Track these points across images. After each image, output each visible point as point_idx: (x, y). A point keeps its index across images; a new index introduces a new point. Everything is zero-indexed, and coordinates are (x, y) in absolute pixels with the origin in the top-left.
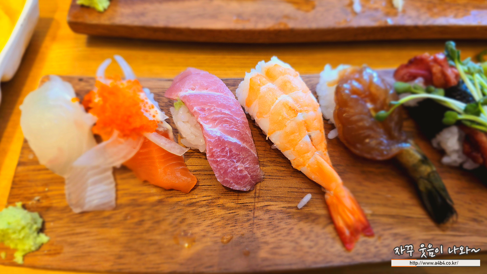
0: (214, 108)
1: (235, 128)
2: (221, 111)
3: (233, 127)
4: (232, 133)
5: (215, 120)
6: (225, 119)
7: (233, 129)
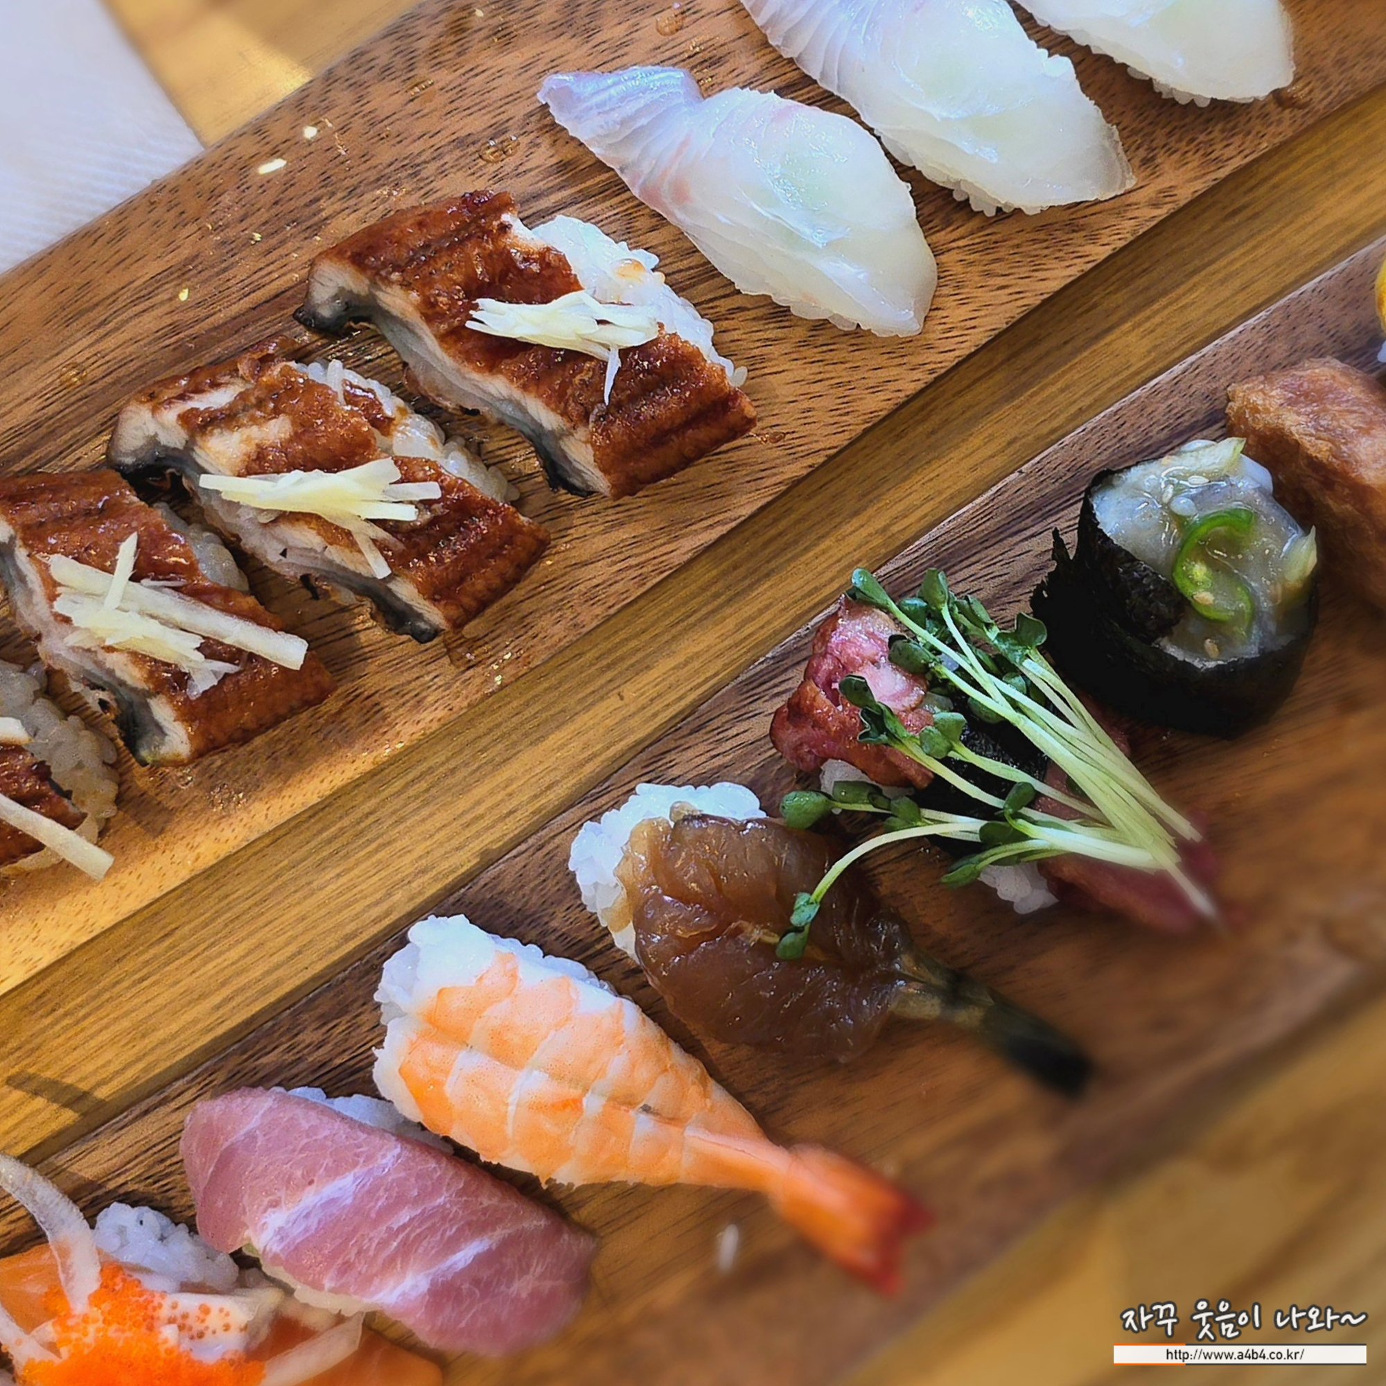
0: (371, 1239)
1: (451, 1226)
2: (389, 1229)
3: (445, 1231)
4: (451, 1245)
5: (391, 1260)
6: (413, 1235)
7: (448, 1233)
